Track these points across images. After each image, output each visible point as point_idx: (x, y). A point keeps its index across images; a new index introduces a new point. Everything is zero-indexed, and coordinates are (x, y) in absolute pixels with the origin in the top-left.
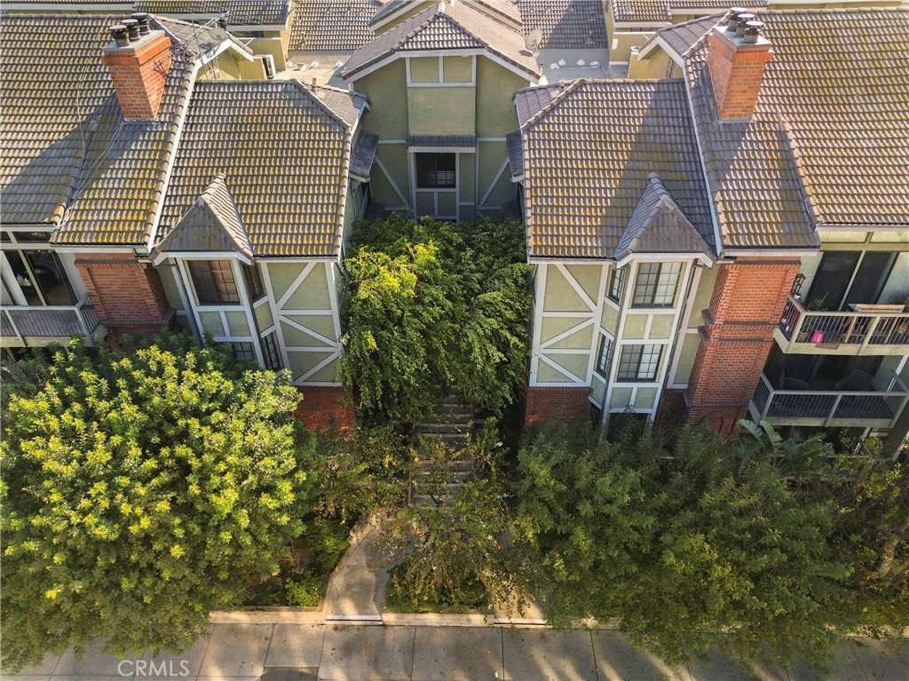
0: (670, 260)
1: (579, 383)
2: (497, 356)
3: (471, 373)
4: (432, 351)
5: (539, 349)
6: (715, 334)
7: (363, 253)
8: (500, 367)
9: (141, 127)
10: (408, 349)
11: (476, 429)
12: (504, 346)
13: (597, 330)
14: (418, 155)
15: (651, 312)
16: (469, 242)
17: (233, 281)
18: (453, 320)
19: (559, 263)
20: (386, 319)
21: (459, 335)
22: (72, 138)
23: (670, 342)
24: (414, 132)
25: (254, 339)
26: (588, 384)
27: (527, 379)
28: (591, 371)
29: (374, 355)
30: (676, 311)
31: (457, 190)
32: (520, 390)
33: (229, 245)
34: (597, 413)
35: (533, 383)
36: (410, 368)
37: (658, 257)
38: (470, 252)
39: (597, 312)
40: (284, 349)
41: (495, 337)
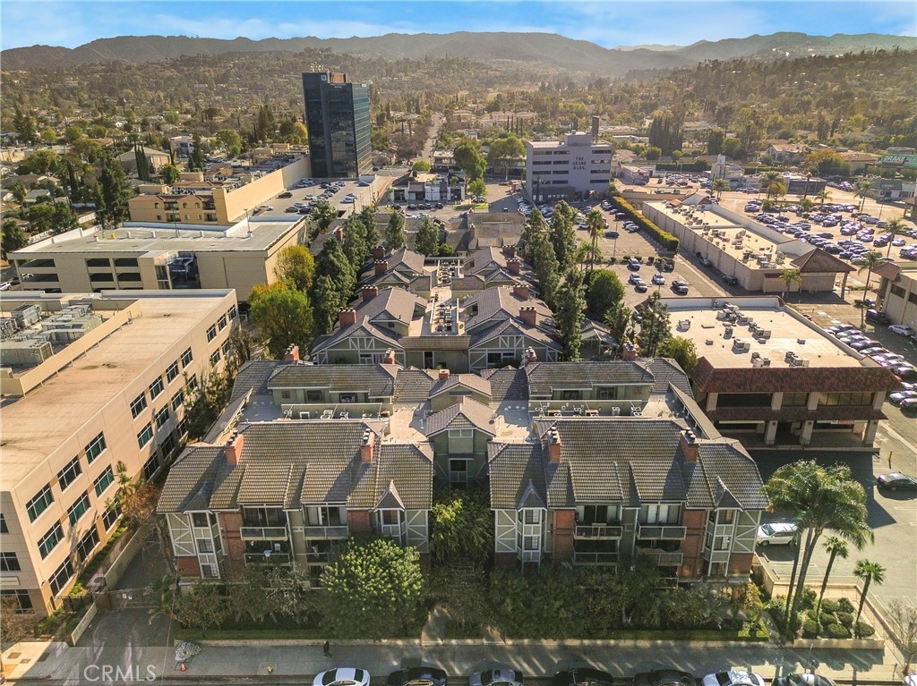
0: (535, 509)
1: (513, 551)
2: (483, 541)
3: (474, 547)
4: (460, 540)
5: (498, 538)
6: (554, 533)
7: (437, 505)
8: (484, 545)
9: (367, 466)
10: (453, 539)
11: (476, 567)
12: (485, 537)
13: (517, 531)
14: (451, 461)
15: (532, 525)
16: (472, 500)
17: (397, 516)
18: (467, 528)
19: (503, 510)
20: (445, 528)
21: (470, 534)
22: (347, 469)
23: (540, 535)
24: (451, 452)
25: (400, 536)
26: (516, 551)
27: (494, 549)
28: (516, 547)
29: (442, 541)
30: (540, 525)
31: (466, 472)
32: (492, 553)
33: (399, 506)
34: (520, 562)
35: (496, 551)
36: (454, 545)
37: (531, 509)
38: (472, 503)
39: (516, 524)
40: (408, 539)
41: (482, 534)
